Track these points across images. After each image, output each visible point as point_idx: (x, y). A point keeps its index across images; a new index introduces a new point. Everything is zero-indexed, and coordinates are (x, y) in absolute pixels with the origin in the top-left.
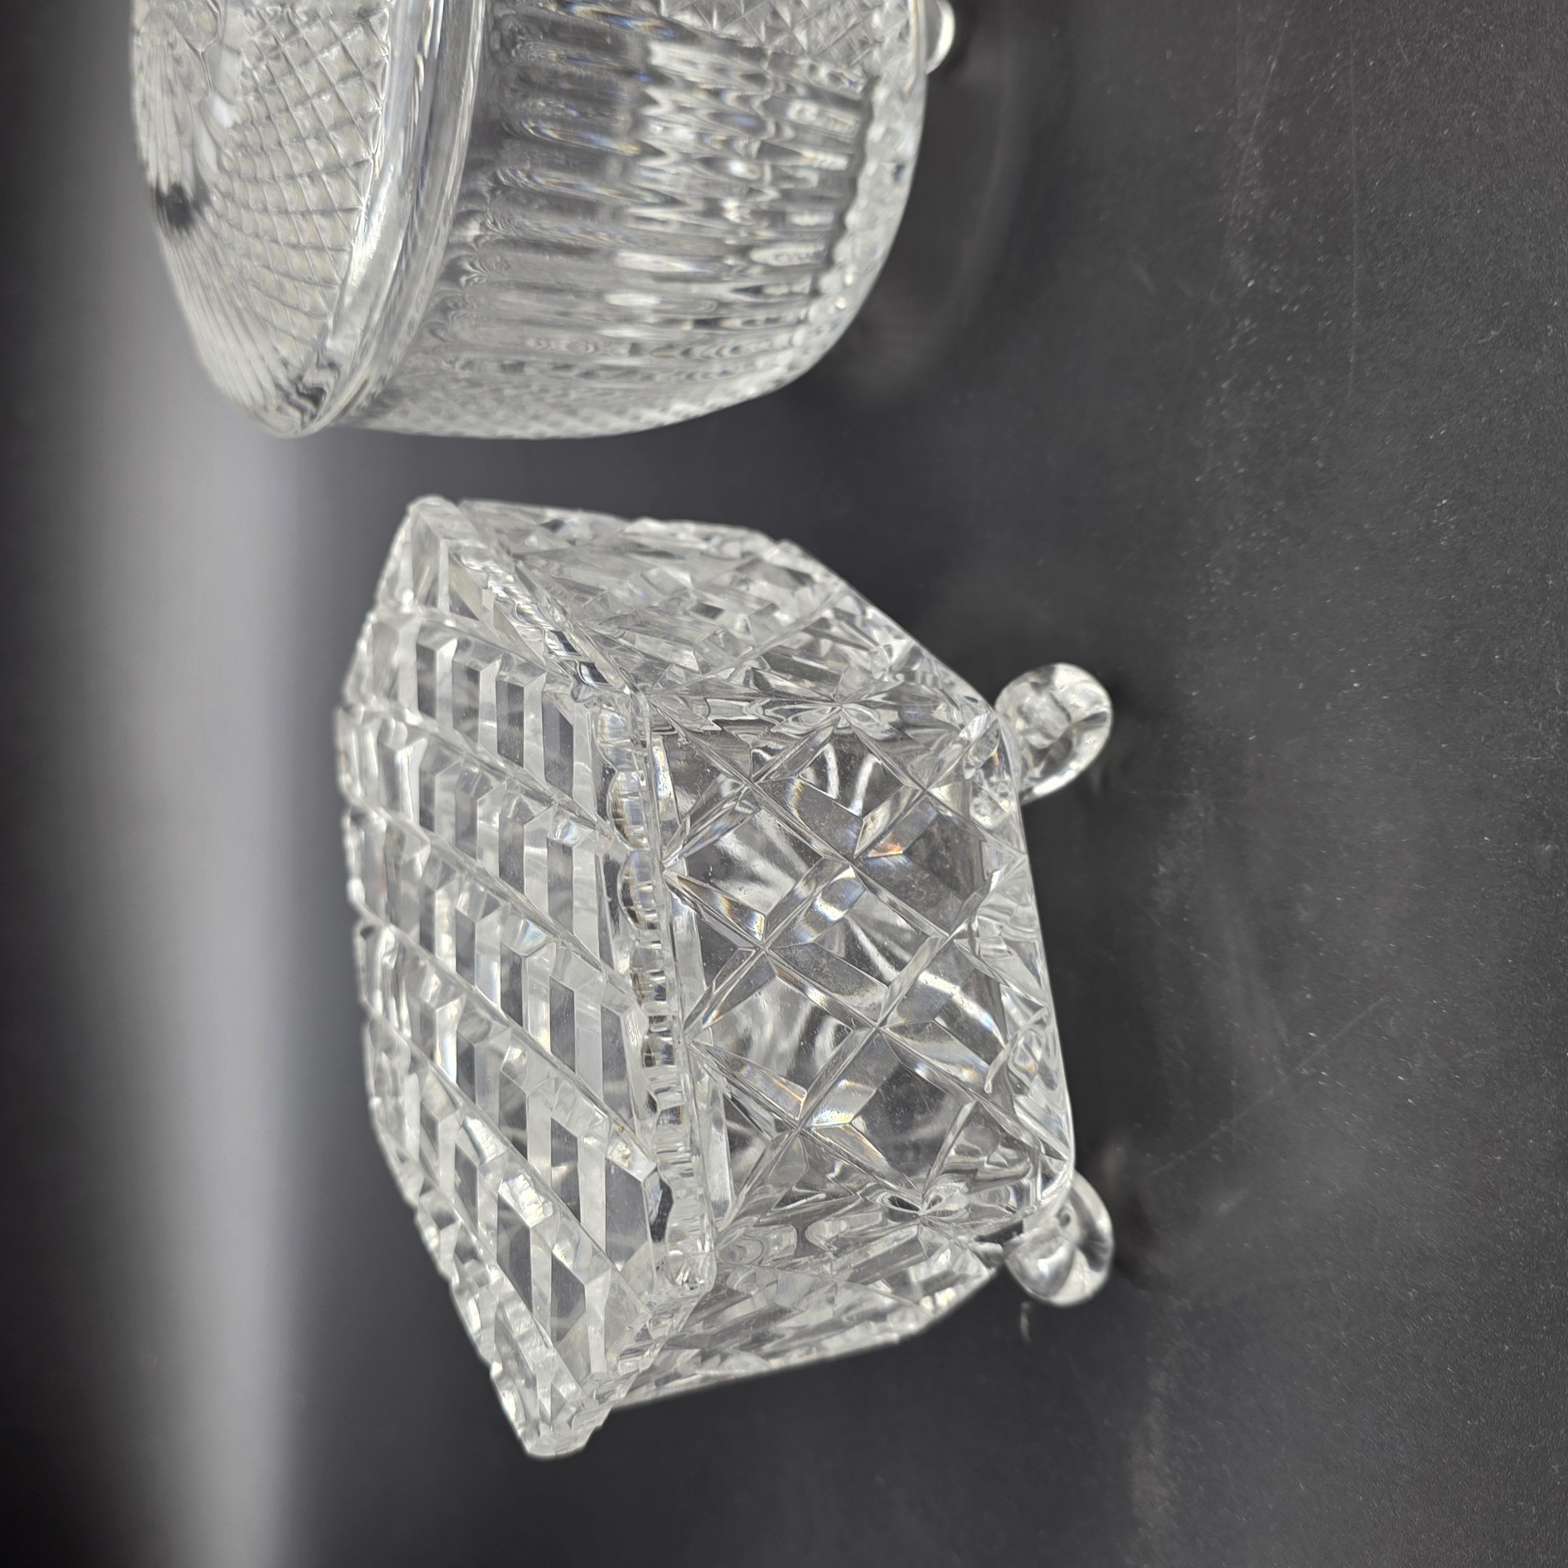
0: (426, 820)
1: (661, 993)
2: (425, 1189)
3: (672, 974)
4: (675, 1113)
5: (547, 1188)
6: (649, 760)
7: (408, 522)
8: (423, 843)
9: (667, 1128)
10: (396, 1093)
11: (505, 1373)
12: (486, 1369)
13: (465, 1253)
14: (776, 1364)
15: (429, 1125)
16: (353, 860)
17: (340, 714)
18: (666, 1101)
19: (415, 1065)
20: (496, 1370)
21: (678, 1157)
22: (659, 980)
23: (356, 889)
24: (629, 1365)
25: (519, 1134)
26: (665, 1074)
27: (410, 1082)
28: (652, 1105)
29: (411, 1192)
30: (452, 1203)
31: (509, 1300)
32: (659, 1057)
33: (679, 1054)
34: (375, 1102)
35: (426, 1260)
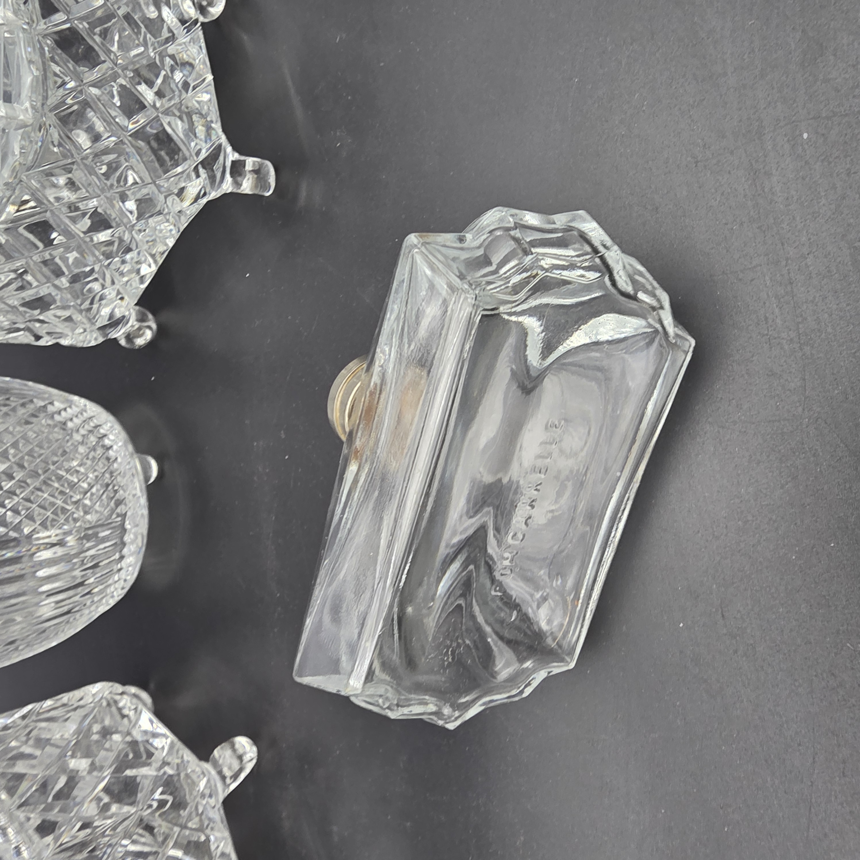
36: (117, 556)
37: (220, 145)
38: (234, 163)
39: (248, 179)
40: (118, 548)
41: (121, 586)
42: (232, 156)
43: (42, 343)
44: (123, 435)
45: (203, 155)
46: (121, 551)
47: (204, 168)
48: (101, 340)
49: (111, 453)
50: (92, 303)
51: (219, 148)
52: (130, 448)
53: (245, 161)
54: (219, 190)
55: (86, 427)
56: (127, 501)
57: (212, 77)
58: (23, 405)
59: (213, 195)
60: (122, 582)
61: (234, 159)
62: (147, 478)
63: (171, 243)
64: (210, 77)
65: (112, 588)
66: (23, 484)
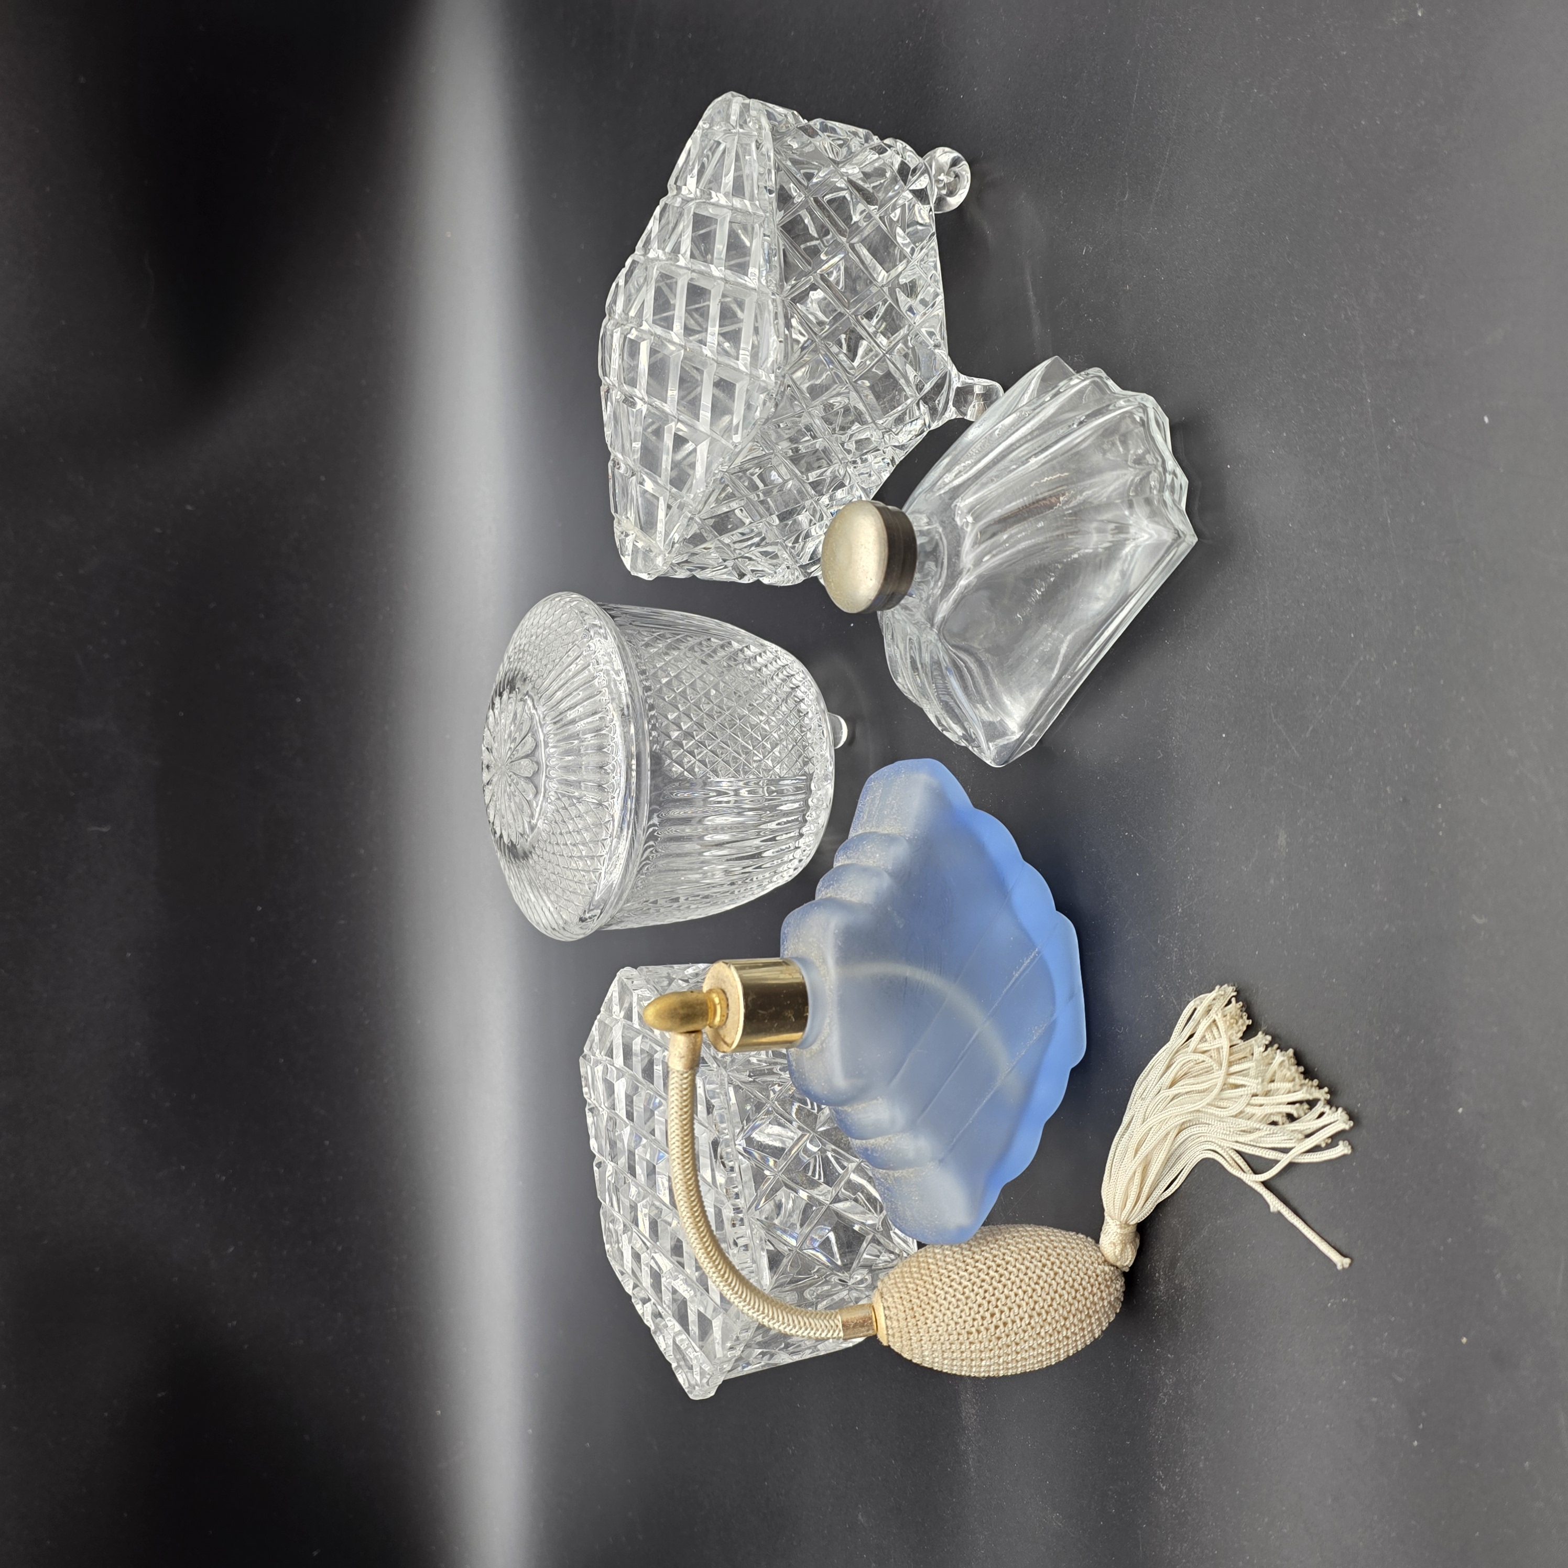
0: (630, 1116)
1: (737, 1196)
2: (635, 1286)
3: (740, 1187)
4: (746, 1247)
5: (693, 1282)
6: (727, 1094)
7: (616, 979)
8: (626, 1125)
9: (742, 1253)
10: (618, 1242)
11: (679, 1366)
12: (670, 1365)
13: (657, 1315)
14: (796, 1358)
15: (637, 1257)
16: (592, 1132)
17: (581, 1059)
18: (741, 1242)
19: (626, 1229)
20: (674, 1365)
21: (747, 1265)
22: (736, 1190)
23: (593, 1144)
24: (729, 1354)
25: (680, 1259)
26: (741, 1230)
27: (625, 1238)
28: (736, 1244)
29: (628, 1289)
30: (651, 1293)
31: (679, 1333)
32: (738, 1223)
33: (746, 1221)
34: (607, 1247)
35: (639, 1319)
36: (796, 833)
37: (945, 372)
38: (959, 390)
39: (974, 407)
40: (799, 824)
41: (794, 866)
42: (958, 380)
43: (745, 581)
44: (815, 689)
45: (925, 389)
46: (800, 828)
47: (926, 403)
48: (802, 579)
49: (803, 706)
50: (796, 541)
51: (944, 376)
52: (823, 705)
53: (972, 385)
54: (941, 421)
55: (781, 675)
56: (815, 760)
57: (943, 297)
58: (722, 647)
59: (935, 426)
60: (796, 862)
61: (959, 385)
62: (836, 740)
63: (886, 476)
65: (785, 867)
66: (712, 736)
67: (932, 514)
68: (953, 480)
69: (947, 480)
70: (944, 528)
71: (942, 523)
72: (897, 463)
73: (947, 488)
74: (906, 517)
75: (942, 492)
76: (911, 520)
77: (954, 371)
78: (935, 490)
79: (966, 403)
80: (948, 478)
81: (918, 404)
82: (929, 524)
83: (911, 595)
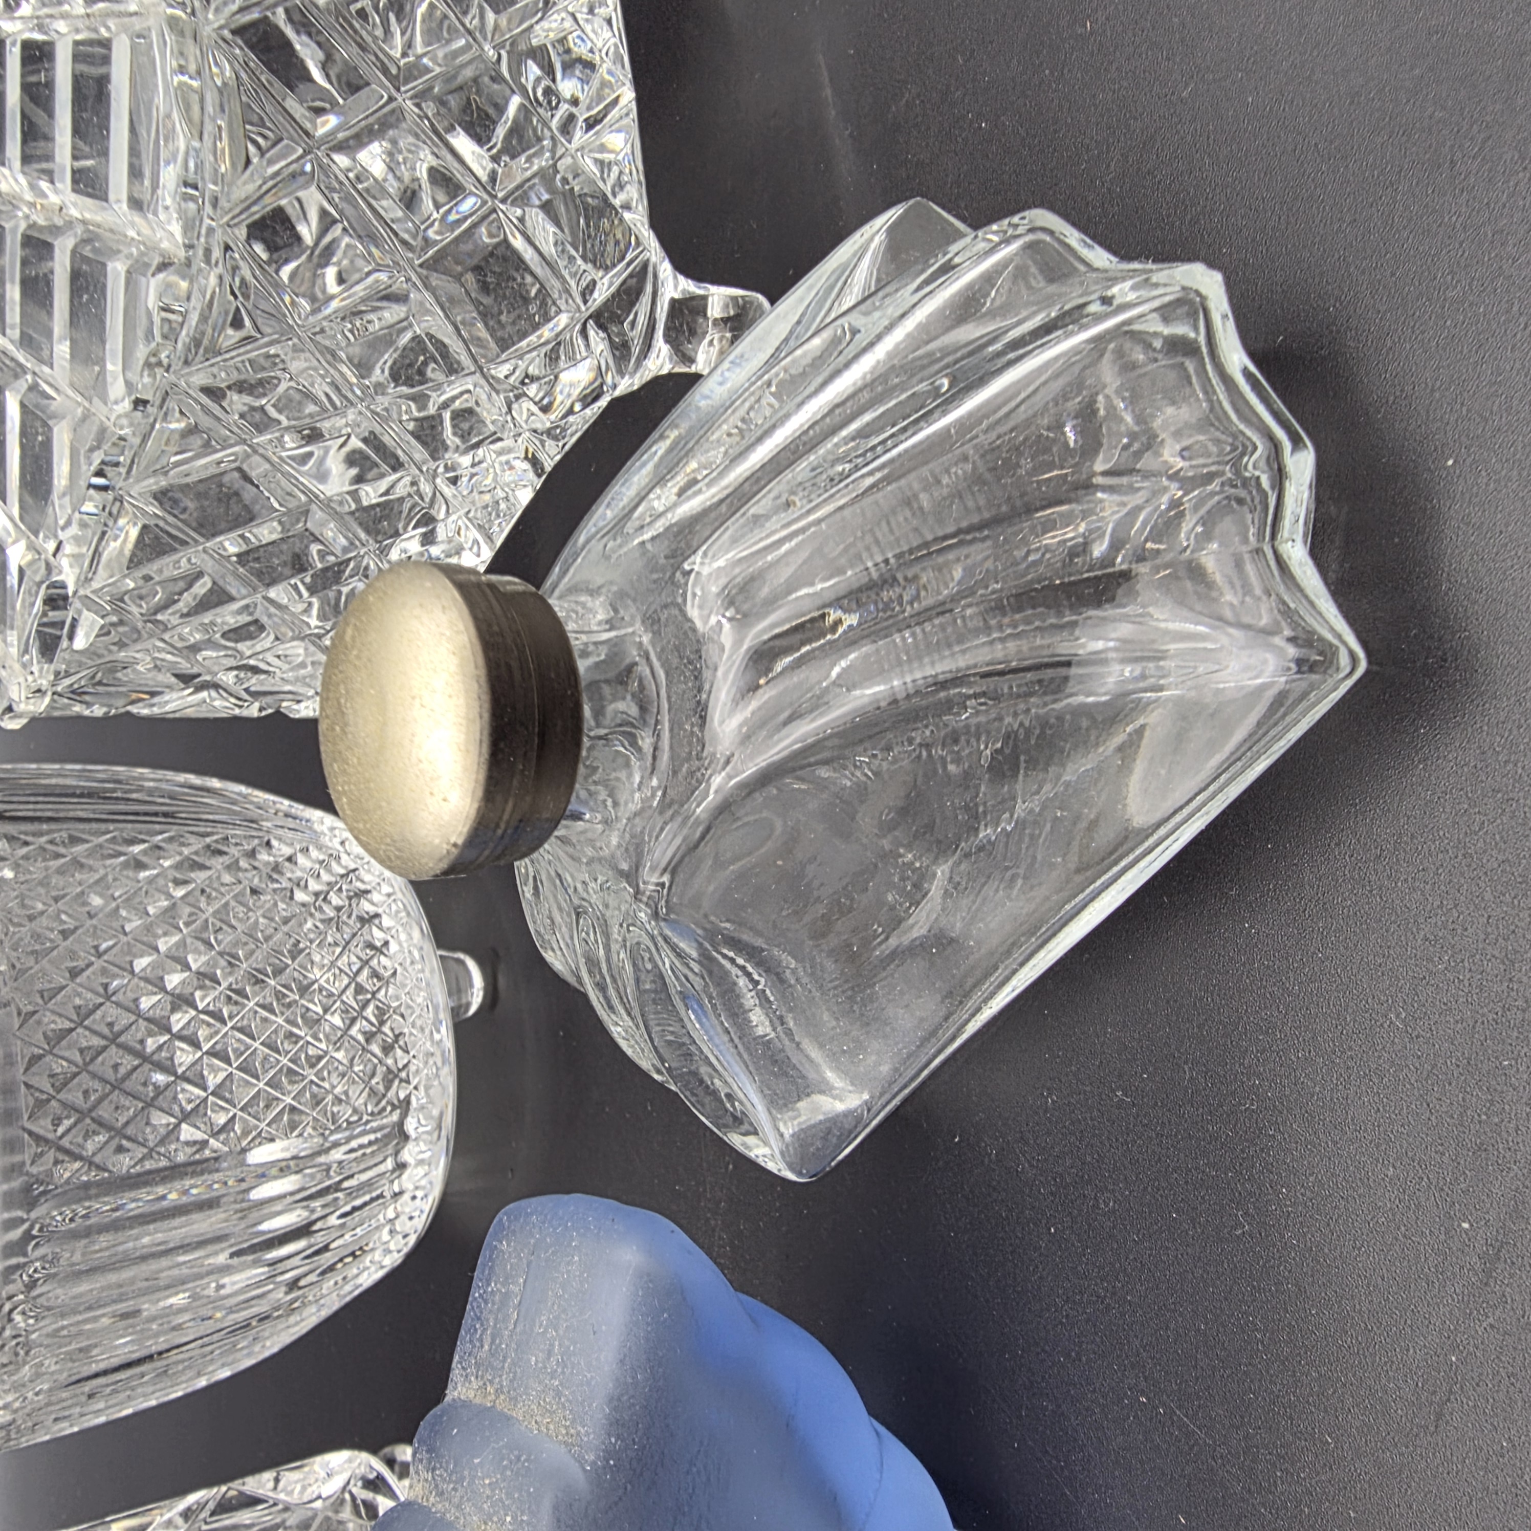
36: (389, 1164)
37: (645, 265)
38: (676, 306)
39: (711, 343)
40: (390, 1149)
45: (600, 296)
47: (601, 326)
51: (642, 272)
53: (704, 298)
54: (638, 375)
57: (632, 95)
59: (626, 385)
64: (628, 95)
67: (622, 595)
68: (675, 505)
69: (659, 506)
70: (656, 634)
71: (652, 622)
72: (548, 469)
73: (659, 526)
74: (549, 608)
75: (647, 536)
76: (561, 614)
77: (666, 269)
78: (630, 527)
79: (694, 334)
80: (661, 498)
81: (584, 332)
82: (611, 624)
83: (578, 817)
